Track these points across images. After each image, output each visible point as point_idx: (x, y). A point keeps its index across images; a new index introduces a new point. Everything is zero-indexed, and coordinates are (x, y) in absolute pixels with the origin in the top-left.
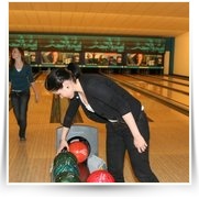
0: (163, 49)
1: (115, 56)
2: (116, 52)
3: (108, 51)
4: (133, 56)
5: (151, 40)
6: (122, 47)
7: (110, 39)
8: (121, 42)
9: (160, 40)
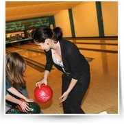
0: (48, 23)
1: (20, 33)
2: (20, 31)
3: (15, 31)
4: (31, 31)
5: (40, 20)
6: (23, 27)
7: (14, 23)
8: (22, 24)
9: (45, 19)
